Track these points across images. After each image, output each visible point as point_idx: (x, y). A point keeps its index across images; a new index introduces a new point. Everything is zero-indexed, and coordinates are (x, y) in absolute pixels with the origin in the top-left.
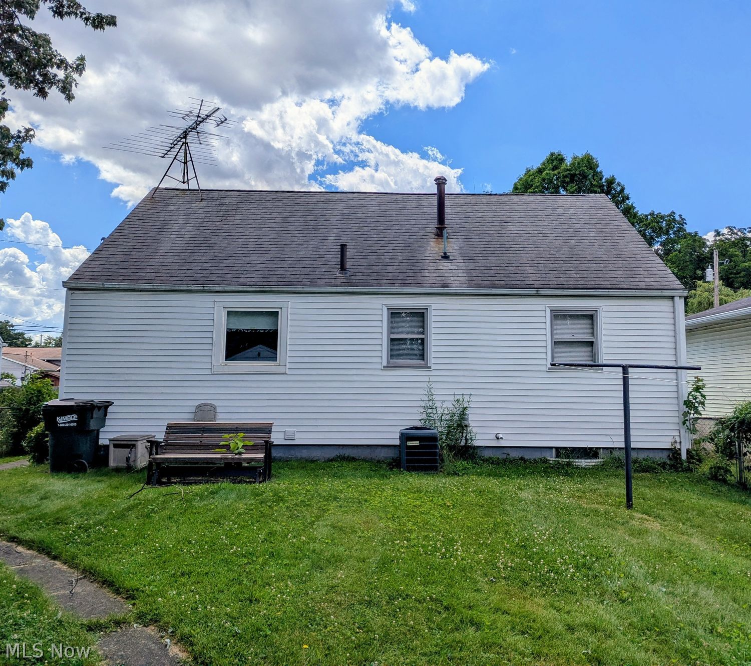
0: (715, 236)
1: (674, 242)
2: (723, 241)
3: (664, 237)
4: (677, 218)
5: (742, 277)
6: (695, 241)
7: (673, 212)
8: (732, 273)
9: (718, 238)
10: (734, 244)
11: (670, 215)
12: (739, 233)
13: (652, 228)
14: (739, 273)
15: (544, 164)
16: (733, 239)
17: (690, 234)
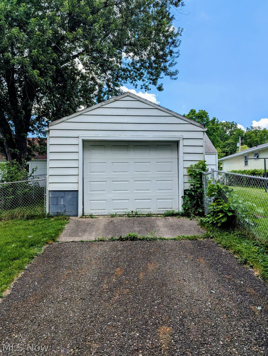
0: (247, 130)
1: (233, 131)
2: (249, 131)
3: (230, 130)
4: (235, 123)
5: (255, 143)
6: (240, 131)
7: (233, 122)
8: (251, 142)
9: (248, 130)
10: (253, 132)
11: (232, 123)
12: (255, 128)
13: (226, 127)
14: (254, 142)
15: (189, 113)
16: (252, 131)
17: (238, 129)
